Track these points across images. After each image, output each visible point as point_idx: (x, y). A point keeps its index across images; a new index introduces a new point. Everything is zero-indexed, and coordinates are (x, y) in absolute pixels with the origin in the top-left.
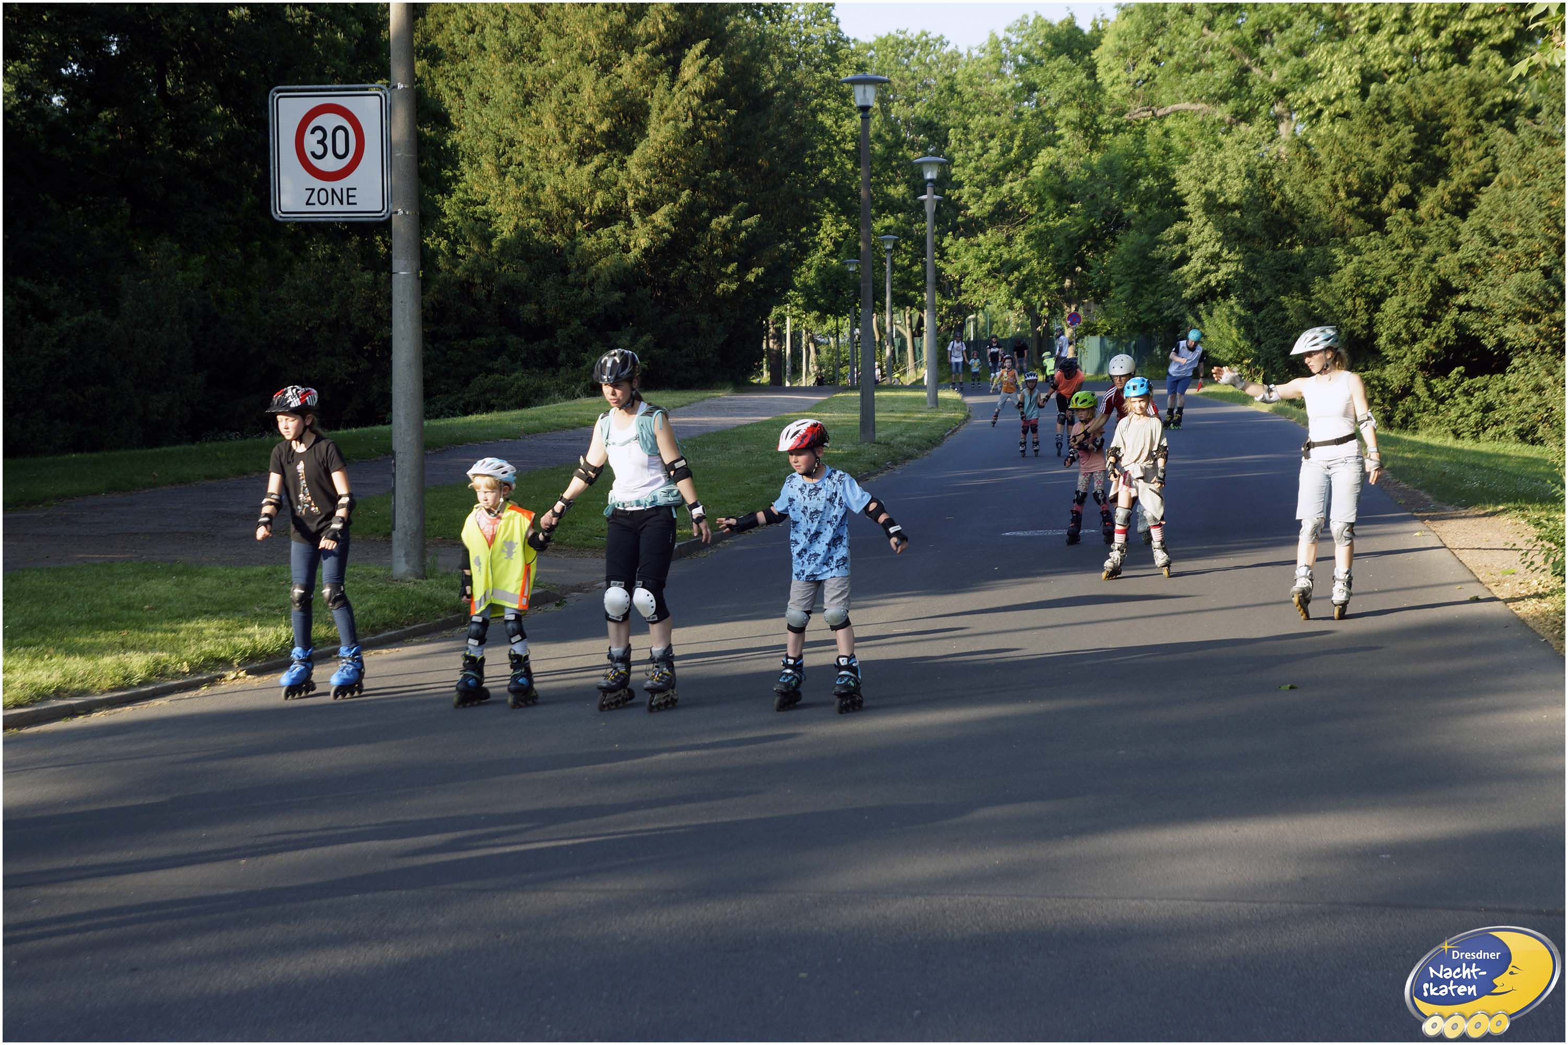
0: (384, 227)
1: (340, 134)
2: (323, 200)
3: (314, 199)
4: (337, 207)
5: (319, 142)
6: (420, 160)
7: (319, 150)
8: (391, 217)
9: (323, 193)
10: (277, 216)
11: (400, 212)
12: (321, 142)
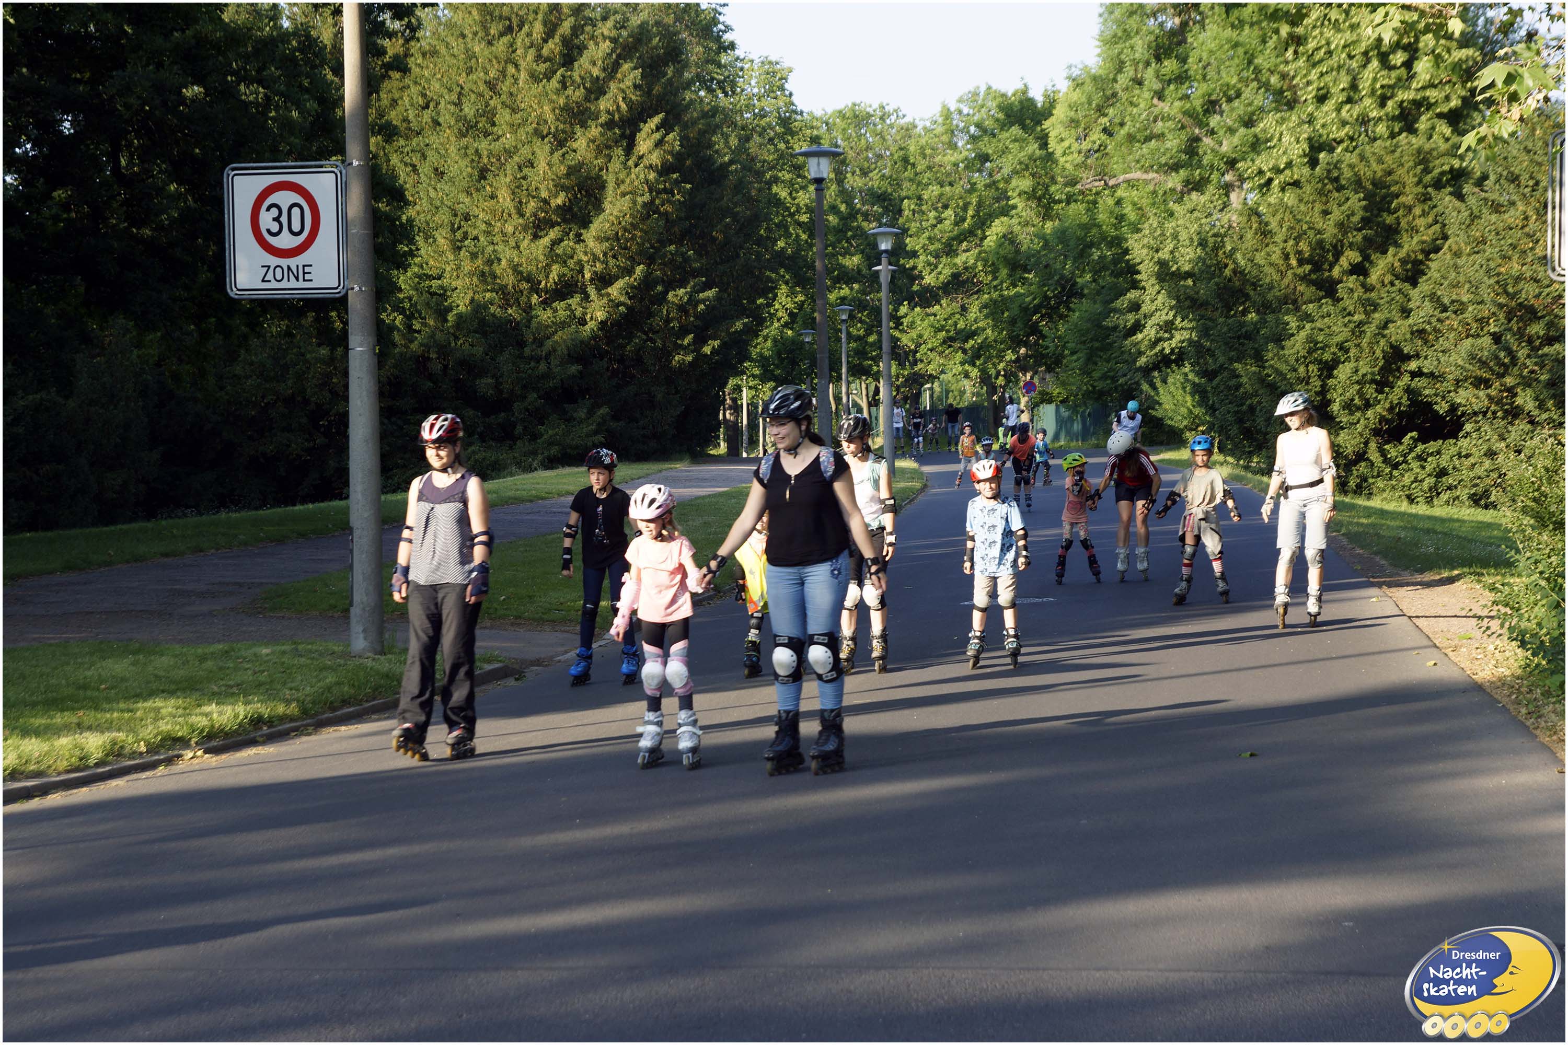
0: (341, 303)
1: (296, 211)
2: (279, 277)
3: (270, 276)
4: (293, 284)
5: (274, 219)
6: (376, 235)
7: (275, 227)
8: (347, 294)
9: (278, 270)
10: (233, 293)
11: (357, 288)
12: (277, 219)
